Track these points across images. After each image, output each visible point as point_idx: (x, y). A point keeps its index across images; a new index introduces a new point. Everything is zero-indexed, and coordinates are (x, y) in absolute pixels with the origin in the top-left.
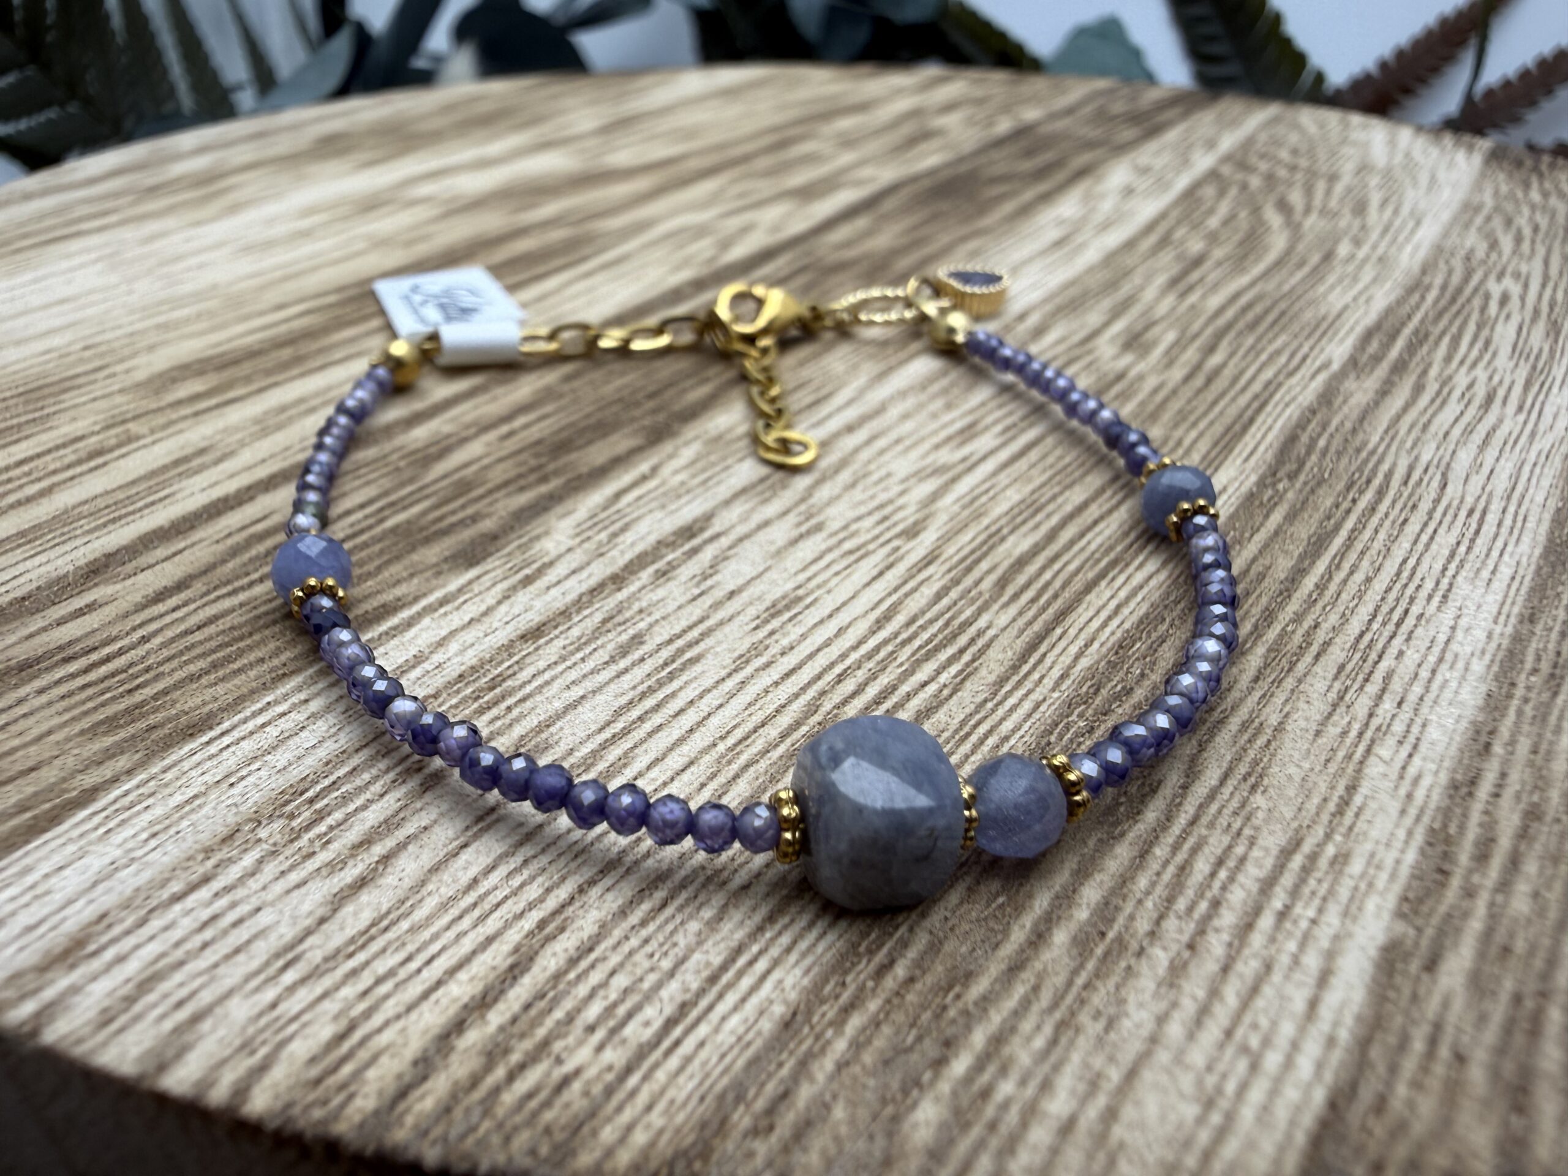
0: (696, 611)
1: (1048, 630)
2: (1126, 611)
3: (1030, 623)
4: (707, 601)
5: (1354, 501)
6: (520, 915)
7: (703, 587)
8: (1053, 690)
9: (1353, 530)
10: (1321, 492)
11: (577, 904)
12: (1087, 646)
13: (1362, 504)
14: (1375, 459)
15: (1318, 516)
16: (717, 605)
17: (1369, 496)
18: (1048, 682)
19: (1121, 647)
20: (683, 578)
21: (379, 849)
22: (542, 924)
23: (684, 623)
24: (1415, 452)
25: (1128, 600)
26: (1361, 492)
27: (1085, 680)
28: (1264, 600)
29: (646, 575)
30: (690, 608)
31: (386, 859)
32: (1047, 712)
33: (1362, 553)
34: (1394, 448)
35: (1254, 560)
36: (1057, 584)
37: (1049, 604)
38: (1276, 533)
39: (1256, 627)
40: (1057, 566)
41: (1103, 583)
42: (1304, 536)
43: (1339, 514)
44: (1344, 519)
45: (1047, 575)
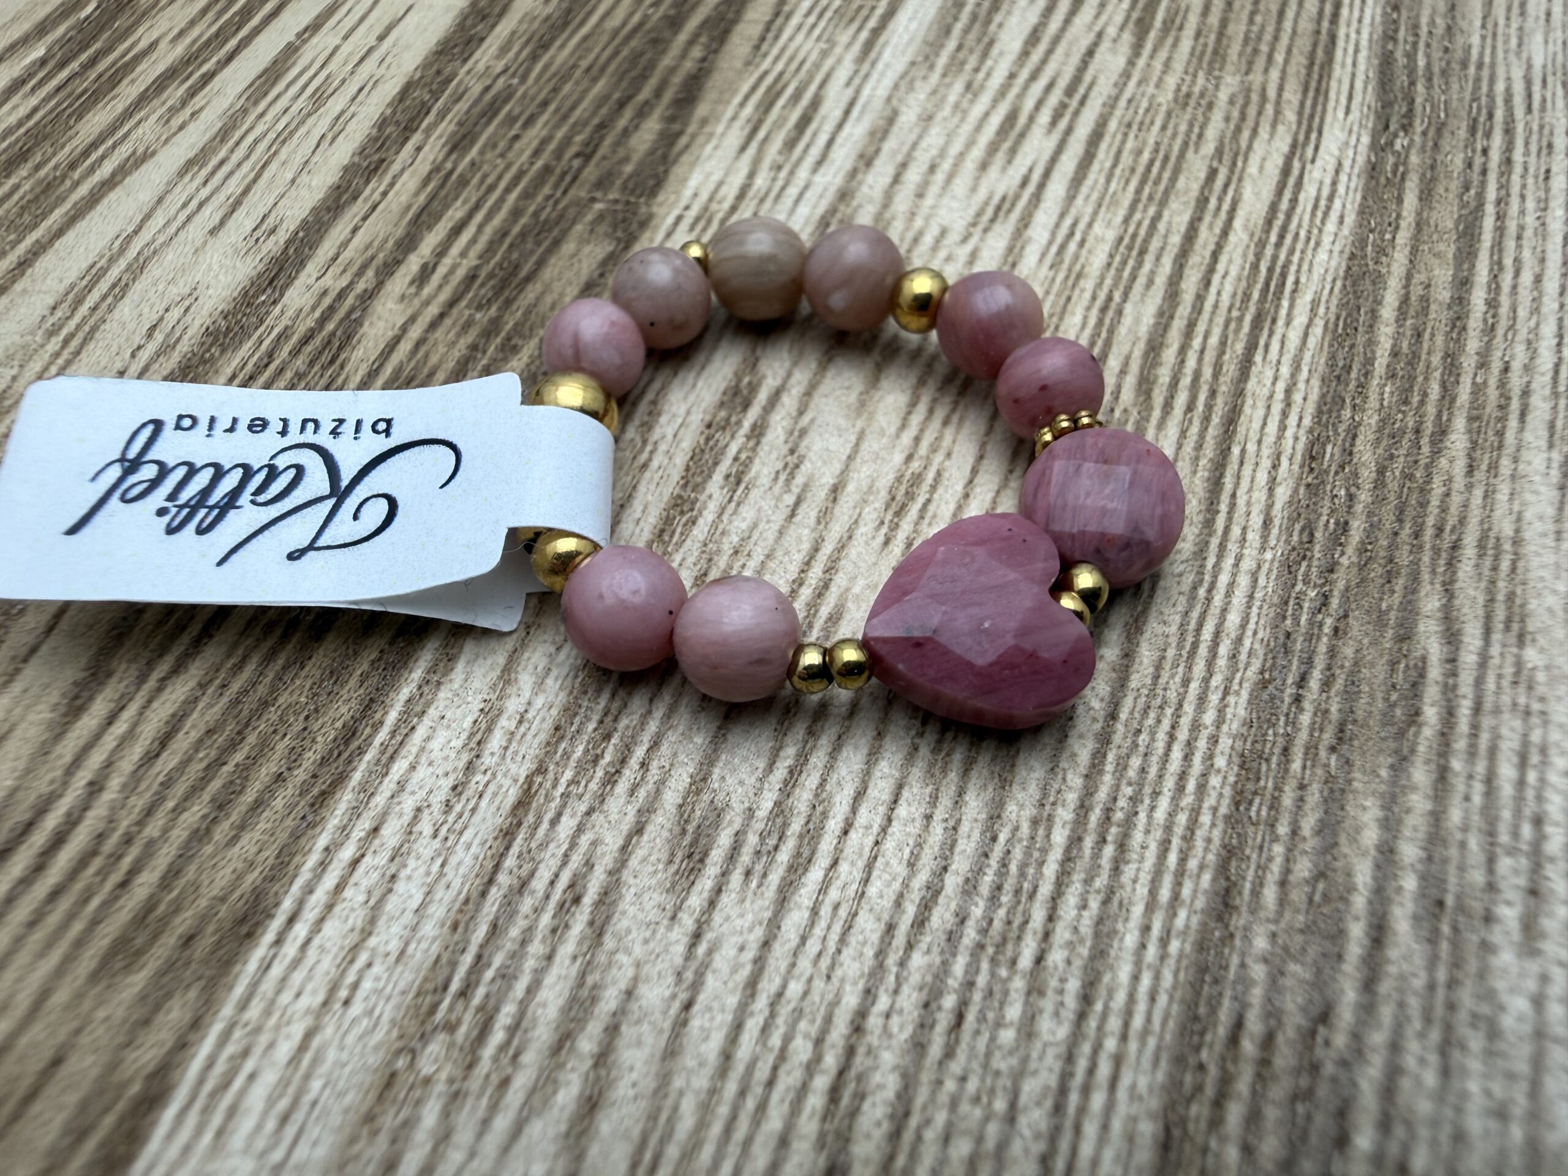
0: (802, 534)
1: (1224, 452)
2: (1297, 397)
3: (1199, 447)
4: (809, 513)
5: (1485, 152)
6: (803, 1090)
7: (796, 490)
8: (1263, 549)
9: (1499, 202)
10: (1446, 144)
11: (861, 1050)
12: (1275, 466)
13: (1495, 156)
14: (1485, 73)
15: (1455, 186)
16: (824, 516)
17: (1497, 140)
18: (1253, 537)
19: (1312, 458)
20: (765, 480)
21: (587, 1044)
22: (834, 1094)
23: (798, 558)
24: (1524, 55)
25: (1293, 376)
26: (1488, 135)
27: (1292, 520)
28: (1440, 339)
29: (715, 488)
30: (792, 532)
31: (603, 1058)
32: (1268, 584)
33: (1519, 238)
34: (1500, 54)
35: (1409, 277)
36: (1207, 373)
37: (1209, 407)
38: (1419, 226)
39: (1444, 385)
40: (1197, 343)
41: (1258, 358)
42: (1450, 225)
43: (1475, 177)
44: (1483, 184)
45: (1191, 363)
